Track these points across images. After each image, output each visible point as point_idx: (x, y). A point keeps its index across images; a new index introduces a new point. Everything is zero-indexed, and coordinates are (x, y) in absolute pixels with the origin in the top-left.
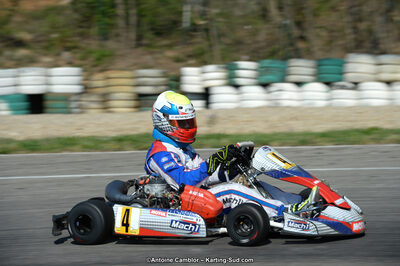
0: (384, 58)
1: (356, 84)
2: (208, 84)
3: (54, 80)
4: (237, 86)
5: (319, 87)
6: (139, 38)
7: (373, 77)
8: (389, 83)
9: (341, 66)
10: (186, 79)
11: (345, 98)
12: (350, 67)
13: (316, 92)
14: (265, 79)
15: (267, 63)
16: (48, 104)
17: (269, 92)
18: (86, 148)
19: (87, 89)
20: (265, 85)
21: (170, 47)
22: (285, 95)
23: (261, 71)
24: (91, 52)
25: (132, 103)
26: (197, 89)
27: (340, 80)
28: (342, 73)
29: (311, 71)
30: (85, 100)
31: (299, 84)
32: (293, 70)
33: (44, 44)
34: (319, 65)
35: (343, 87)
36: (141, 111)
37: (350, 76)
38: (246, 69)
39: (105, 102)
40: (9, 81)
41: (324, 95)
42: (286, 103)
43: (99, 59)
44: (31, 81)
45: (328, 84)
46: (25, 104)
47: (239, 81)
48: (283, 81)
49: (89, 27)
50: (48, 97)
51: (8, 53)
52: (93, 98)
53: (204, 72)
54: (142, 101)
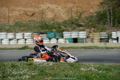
2: (118, 36)
3: (80, 35)
6: (114, 24)
10: (113, 35)
16: (78, 40)
19: (88, 37)
24: (100, 28)
26: (115, 37)
30: (87, 40)
33: (87, 26)
36: (101, 43)
39: (92, 40)
40: (70, 35)
44: (74, 35)
46: (73, 41)
49: (101, 21)
50: (78, 39)
51: (78, 28)
52: (89, 39)
53: (117, 33)
54: (101, 40)
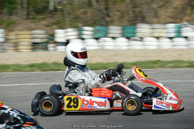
0: (156, 26)
1: (142, 38)
2: (69, 38)
4: (83, 39)
5: (124, 40)
6: (28, 15)
7: (150, 35)
8: (157, 38)
9: (134, 29)
10: (57, 35)
11: (136, 45)
12: (138, 30)
13: (122, 42)
14: (97, 36)
15: (98, 28)
17: (99, 42)
18: (15, 70)
19: (7, 40)
20: (97, 39)
21: (43, 19)
22: (107, 44)
23: (95, 32)
24: (4, 21)
25: (30, 47)
26: (63, 40)
27: (134, 36)
28: (135, 33)
29: (120, 32)
30: (6, 46)
31: (114, 38)
32: (111, 31)
34: (124, 29)
35: (135, 40)
36: (34, 51)
37: (139, 35)
38: (88, 31)
39: (16, 47)
41: (126, 44)
42: (107, 48)
43: (8, 25)
45: (128, 38)
47: (84, 37)
48: (106, 37)
49: (2, 9)
52: (10, 45)
53: (66, 32)
54: (35, 46)
